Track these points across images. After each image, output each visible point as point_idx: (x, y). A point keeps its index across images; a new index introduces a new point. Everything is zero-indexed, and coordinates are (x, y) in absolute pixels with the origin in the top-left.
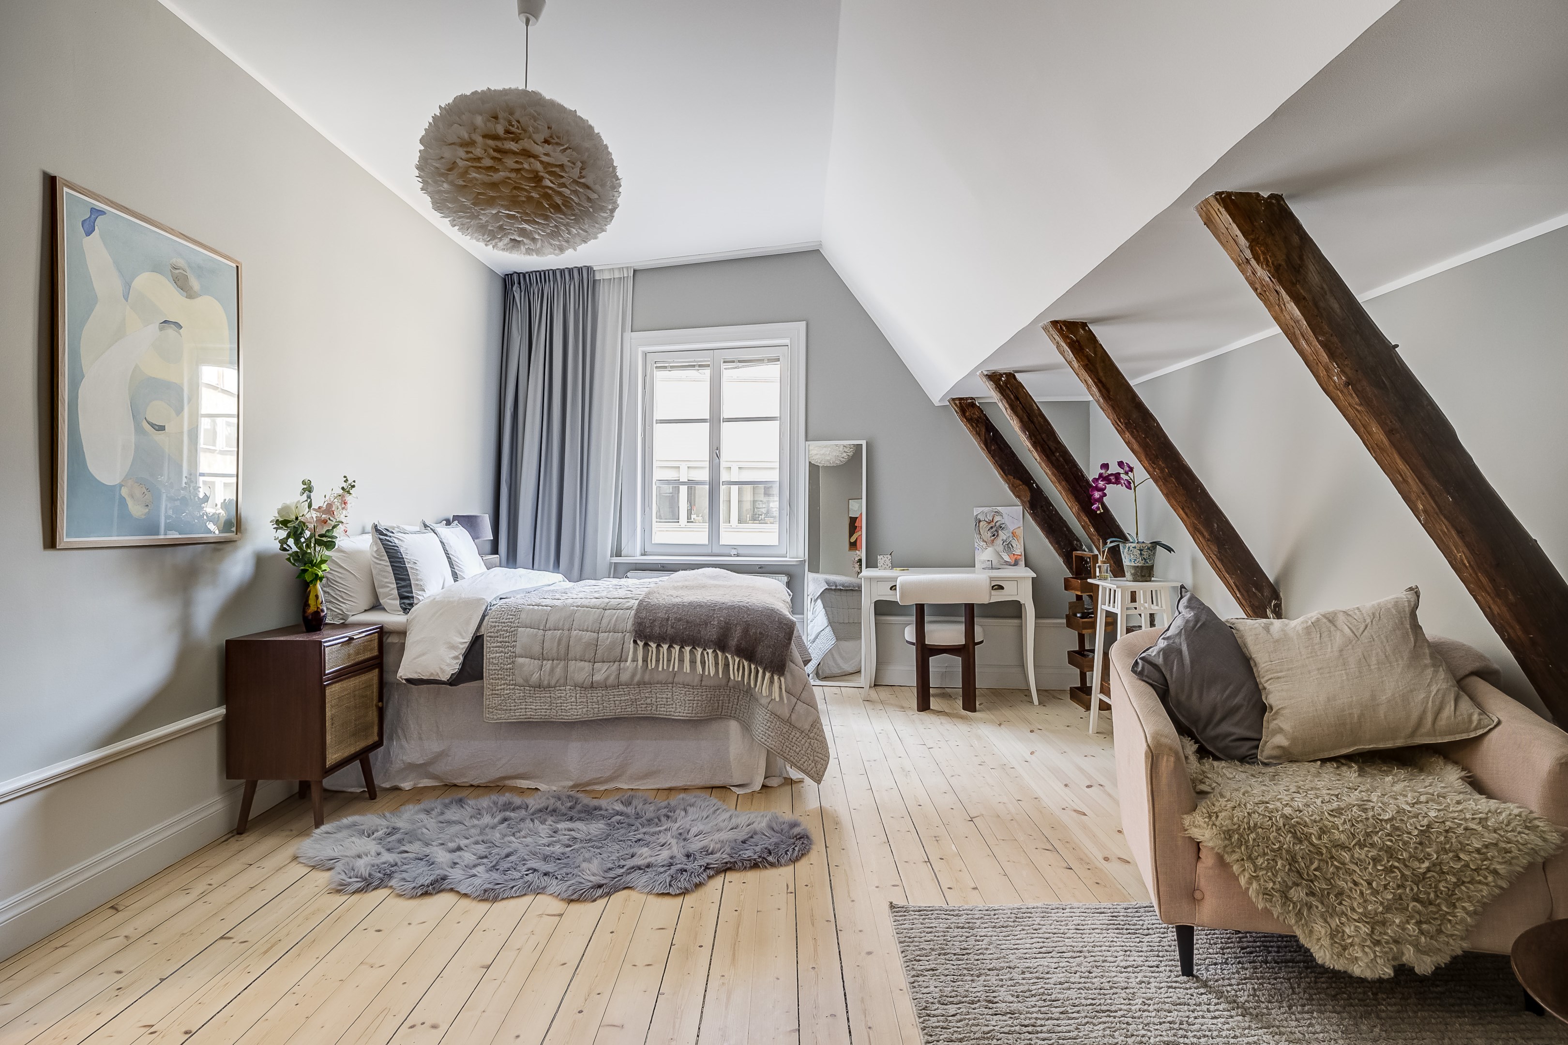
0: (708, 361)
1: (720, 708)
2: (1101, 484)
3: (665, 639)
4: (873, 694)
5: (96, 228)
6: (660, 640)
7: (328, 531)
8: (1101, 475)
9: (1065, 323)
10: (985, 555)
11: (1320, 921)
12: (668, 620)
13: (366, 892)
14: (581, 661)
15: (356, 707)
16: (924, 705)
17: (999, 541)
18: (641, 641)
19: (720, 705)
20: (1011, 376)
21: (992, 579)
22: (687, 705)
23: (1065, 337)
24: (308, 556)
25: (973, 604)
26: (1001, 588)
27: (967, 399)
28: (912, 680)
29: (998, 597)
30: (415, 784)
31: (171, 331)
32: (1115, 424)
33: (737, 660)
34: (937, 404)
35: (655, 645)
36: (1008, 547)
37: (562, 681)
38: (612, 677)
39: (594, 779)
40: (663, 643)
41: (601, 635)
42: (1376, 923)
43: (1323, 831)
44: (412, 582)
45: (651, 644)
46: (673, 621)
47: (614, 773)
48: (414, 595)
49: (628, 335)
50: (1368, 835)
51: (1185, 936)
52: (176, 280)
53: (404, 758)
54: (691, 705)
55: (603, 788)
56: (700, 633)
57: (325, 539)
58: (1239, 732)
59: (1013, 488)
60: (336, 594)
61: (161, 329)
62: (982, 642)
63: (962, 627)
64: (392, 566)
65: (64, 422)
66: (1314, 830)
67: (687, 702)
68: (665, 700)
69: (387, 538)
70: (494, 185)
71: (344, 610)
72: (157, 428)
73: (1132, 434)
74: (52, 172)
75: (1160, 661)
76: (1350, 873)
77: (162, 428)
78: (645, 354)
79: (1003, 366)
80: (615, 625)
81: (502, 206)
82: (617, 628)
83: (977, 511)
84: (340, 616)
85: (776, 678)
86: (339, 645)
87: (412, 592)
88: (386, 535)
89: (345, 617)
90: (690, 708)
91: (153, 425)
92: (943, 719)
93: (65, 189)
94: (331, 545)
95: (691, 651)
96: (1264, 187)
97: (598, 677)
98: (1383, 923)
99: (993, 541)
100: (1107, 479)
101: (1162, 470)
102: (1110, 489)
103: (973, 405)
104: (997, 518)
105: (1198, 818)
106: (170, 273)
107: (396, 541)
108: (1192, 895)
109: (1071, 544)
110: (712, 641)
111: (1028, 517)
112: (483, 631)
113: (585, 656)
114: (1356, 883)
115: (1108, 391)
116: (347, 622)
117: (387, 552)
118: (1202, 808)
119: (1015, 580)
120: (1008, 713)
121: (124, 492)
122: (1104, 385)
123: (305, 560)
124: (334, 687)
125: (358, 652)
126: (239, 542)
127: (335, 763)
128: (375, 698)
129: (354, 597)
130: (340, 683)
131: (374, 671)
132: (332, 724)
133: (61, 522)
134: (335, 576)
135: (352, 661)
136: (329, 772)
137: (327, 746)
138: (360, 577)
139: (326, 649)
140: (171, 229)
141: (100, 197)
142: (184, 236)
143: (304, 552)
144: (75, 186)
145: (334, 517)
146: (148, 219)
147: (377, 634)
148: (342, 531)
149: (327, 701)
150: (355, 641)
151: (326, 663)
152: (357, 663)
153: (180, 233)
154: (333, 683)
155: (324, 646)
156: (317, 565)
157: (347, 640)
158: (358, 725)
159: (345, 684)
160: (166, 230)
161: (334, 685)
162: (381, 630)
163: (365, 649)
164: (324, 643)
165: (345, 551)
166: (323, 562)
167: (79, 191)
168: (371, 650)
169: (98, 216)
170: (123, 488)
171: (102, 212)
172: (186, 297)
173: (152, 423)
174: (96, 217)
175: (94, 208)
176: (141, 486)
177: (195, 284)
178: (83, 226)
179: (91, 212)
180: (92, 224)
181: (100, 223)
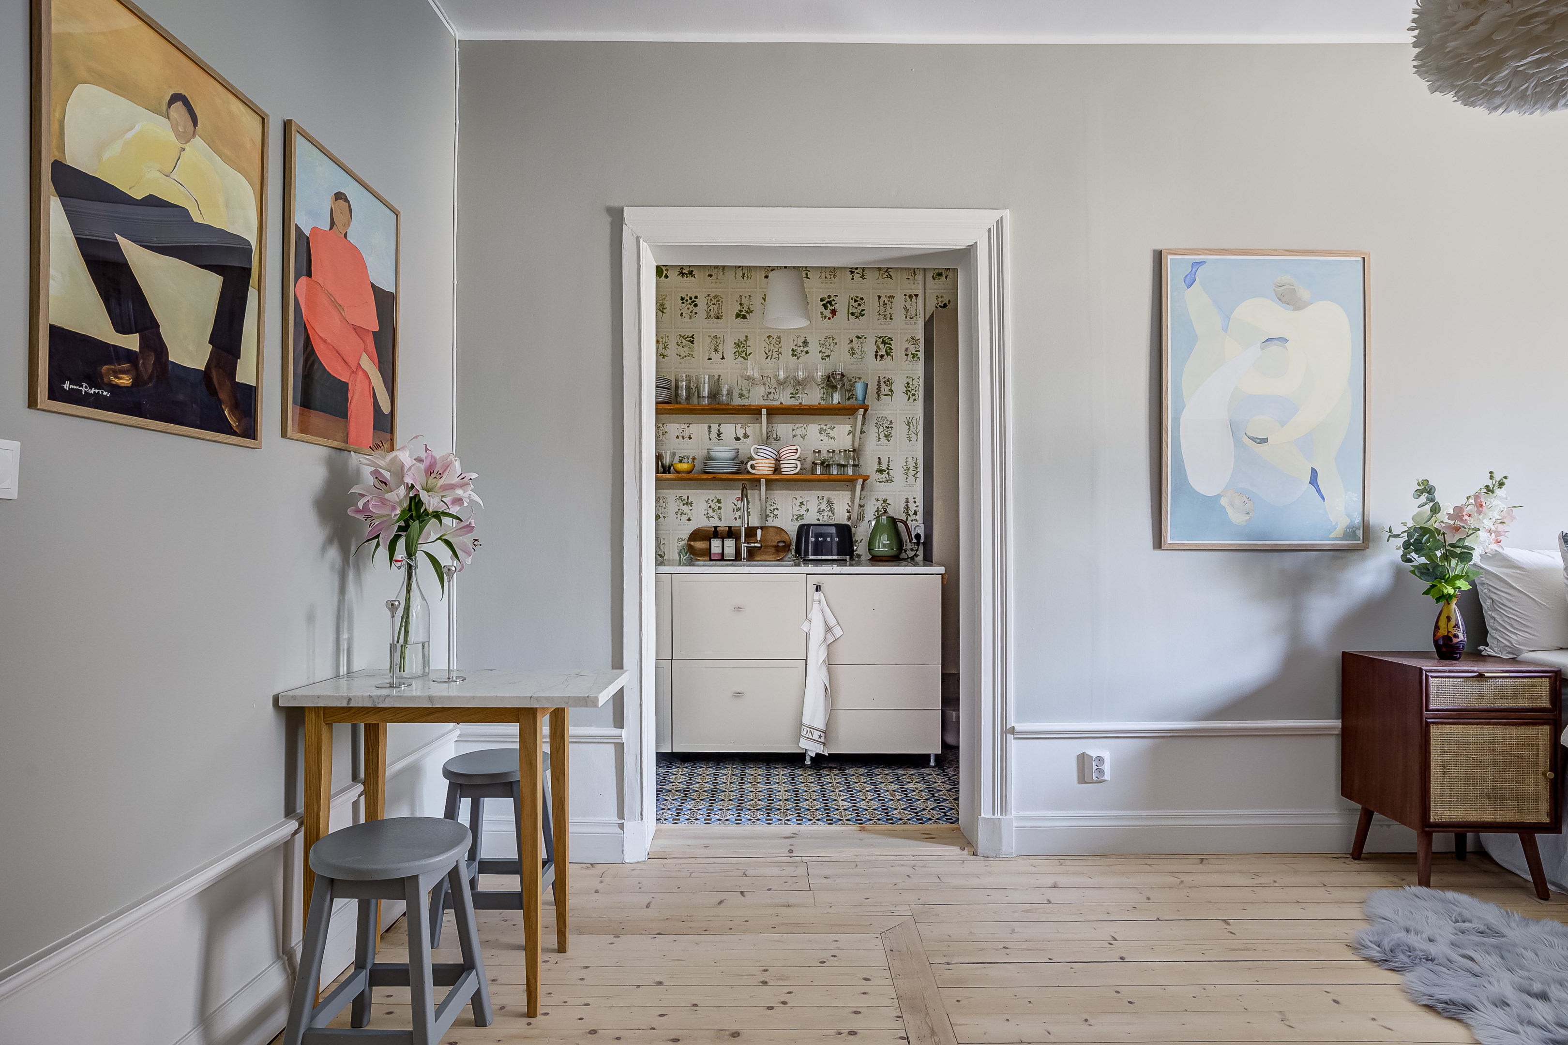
5: (1197, 278)
7: (1460, 540)
13: (1378, 966)
15: (1495, 764)
24: (1440, 569)
31: (1274, 348)
52: (1282, 298)
57: (1458, 551)
60: (1503, 621)
61: (1262, 349)
70: (1487, 40)
71: (1514, 642)
72: (1259, 441)
74: (1160, 247)
77: (1264, 441)
81: (1513, 58)
84: (1509, 650)
86: (1459, 680)
89: (1515, 651)
91: (1253, 439)
93: (1169, 258)
94: (1467, 558)
106: (1273, 292)
116: (1518, 659)
121: (1224, 501)
123: (1437, 574)
124: (1447, 729)
125: (1501, 694)
126: (1367, 550)
127: (1447, 821)
128: (1541, 763)
129: (1532, 628)
130: (1460, 727)
131: (1540, 727)
132: (1444, 773)
133: (1166, 527)
134: (1503, 599)
135: (1485, 704)
136: (1436, 829)
137: (1432, 796)
138: (1546, 603)
139: (1431, 680)
140: (1276, 250)
141: (1202, 250)
142: (1292, 251)
143: (1436, 564)
144: (1178, 250)
145: (1466, 524)
146: (1250, 251)
147: (1548, 679)
148: (1481, 539)
149: (1432, 741)
150: (1498, 679)
151: (1431, 697)
152: (1497, 709)
153: (1287, 251)
154: (1445, 723)
155: (1427, 676)
156: (1450, 581)
157: (1476, 676)
158: (1501, 788)
159: (1472, 730)
160: (1270, 254)
161: (1448, 727)
162: (1556, 676)
163: (1516, 695)
164: (1426, 671)
165: (1523, 568)
166: (1458, 577)
167: (1181, 253)
168: (1532, 698)
169: (1197, 267)
170: (1222, 498)
171: (1203, 263)
172: (1293, 310)
173: (1253, 437)
174: (1196, 269)
175: (1195, 263)
176: (1241, 495)
177: (1304, 294)
178: (1184, 281)
179: (1192, 267)
180: (1193, 276)
181: (1201, 272)
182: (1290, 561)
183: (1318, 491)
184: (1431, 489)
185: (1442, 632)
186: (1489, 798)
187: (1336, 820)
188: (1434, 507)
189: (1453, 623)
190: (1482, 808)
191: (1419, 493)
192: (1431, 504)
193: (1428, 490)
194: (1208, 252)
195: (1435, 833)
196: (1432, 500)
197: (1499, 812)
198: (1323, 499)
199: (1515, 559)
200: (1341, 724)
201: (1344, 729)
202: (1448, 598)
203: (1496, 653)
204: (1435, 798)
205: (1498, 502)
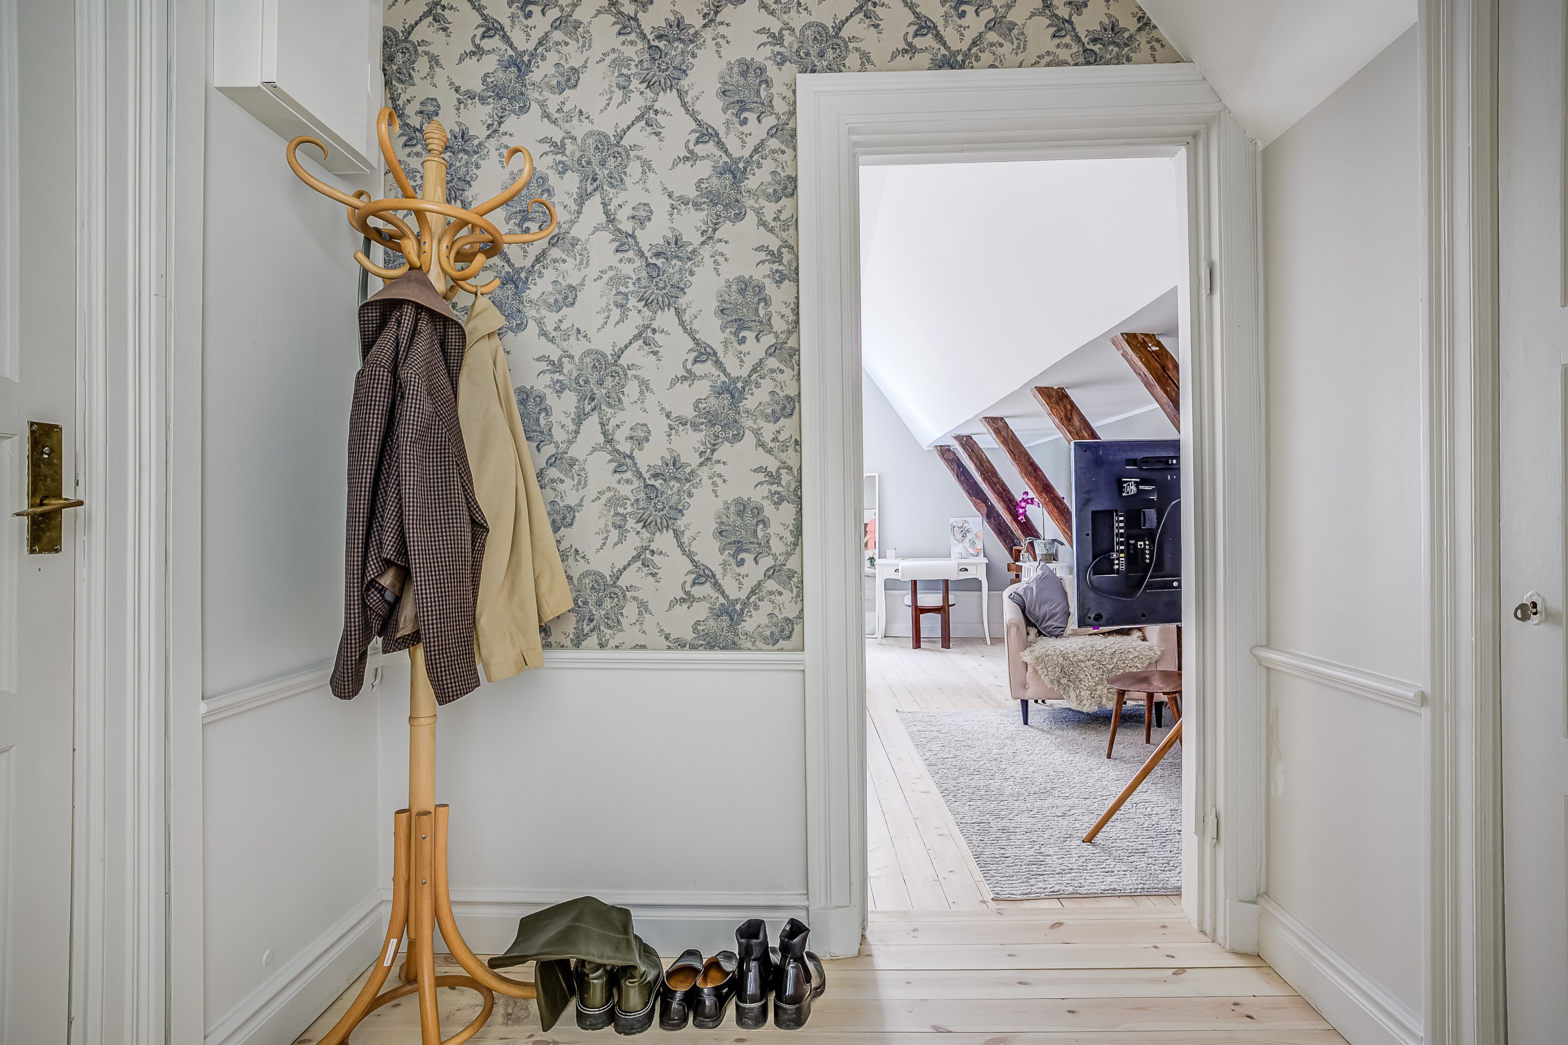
2: (1023, 504)
4: (884, 641)
8: (1023, 499)
9: (991, 418)
10: (957, 549)
11: (1073, 692)
16: (917, 644)
17: (967, 540)
20: (969, 437)
21: (959, 564)
23: (991, 426)
25: (947, 580)
26: (966, 570)
27: (945, 446)
28: (909, 632)
29: (964, 576)
32: (1021, 473)
34: (925, 449)
36: (973, 543)
42: (1092, 690)
43: (1075, 656)
50: (1092, 656)
51: (1025, 703)
58: (1056, 624)
59: (975, 505)
62: (954, 605)
63: (941, 596)
66: (1071, 655)
73: (1028, 479)
75: (1022, 593)
76: (1084, 671)
79: (965, 432)
83: (952, 520)
92: (929, 652)
96: (1056, 386)
98: (1096, 690)
99: (963, 540)
100: (1025, 501)
101: (1045, 500)
102: (1029, 507)
103: (949, 450)
104: (965, 525)
105: (1026, 652)
108: (1024, 686)
109: (1013, 541)
111: (985, 523)
114: (1086, 676)
115: (1014, 455)
118: (1028, 649)
119: (975, 565)
120: (969, 648)
122: (1012, 453)
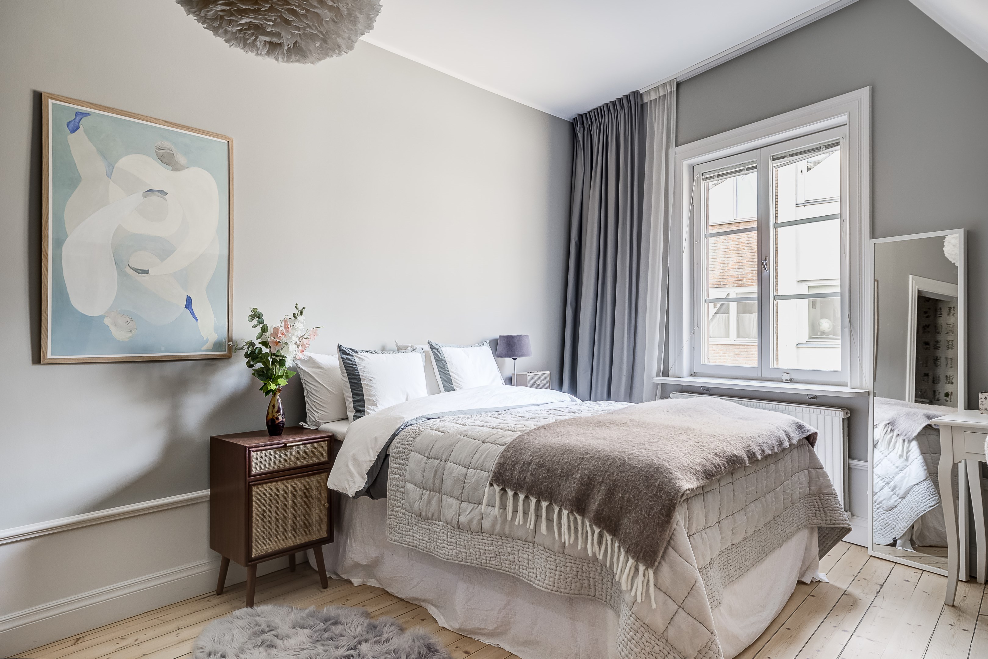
0: (755, 162)
1: (592, 587)
3: (522, 488)
5: (81, 126)
6: (518, 487)
7: (279, 351)
12: (529, 464)
14: (451, 497)
15: (295, 506)
18: (498, 485)
19: (591, 583)
22: (547, 574)
24: (270, 371)
30: (363, 582)
31: (155, 198)
33: (597, 531)
35: (513, 493)
37: (436, 515)
38: (475, 522)
39: (478, 629)
40: (520, 492)
41: (472, 471)
44: (365, 397)
45: (508, 490)
46: (534, 467)
47: (498, 627)
48: (366, 409)
49: (672, 151)
52: (162, 158)
53: (352, 556)
54: (552, 575)
55: (487, 641)
56: (559, 486)
57: (278, 359)
60: (312, 404)
61: (144, 197)
64: (350, 382)
65: (47, 271)
67: (548, 570)
68: (526, 561)
69: (348, 357)
71: (316, 418)
72: (141, 272)
74: (40, 89)
77: (146, 272)
78: (692, 168)
80: (483, 462)
82: (484, 466)
84: (314, 423)
85: (642, 568)
86: (272, 450)
87: (364, 407)
88: (349, 355)
89: (318, 424)
90: (552, 579)
91: (136, 270)
93: (50, 101)
94: (283, 363)
95: (547, 507)
97: (463, 519)
106: (155, 153)
107: (357, 360)
110: (569, 500)
112: (391, 450)
113: (453, 492)
116: (318, 429)
117: (346, 370)
121: (107, 321)
123: (268, 375)
124: (264, 487)
125: (298, 457)
126: (232, 359)
127: (265, 554)
128: (323, 499)
129: (326, 408)
130: (273, 484)
131: (322, 475)
132: (262, 519)
133: (46, 344)
134: (312, 389)
135: (290, 465)
136: (259, 561)
137: (254, 538)
138: (332, 389)
139: (253, 454)
140: (157, 119)
141: (86, 103)
142: (171, 124)
143: (268, 368)
144: (58, 96)
145: (280, 339)
146: (133, 115)
147: (326, 442)
148: (291, 349)
149: (254, 498)
150: (295, 447)
151: (253, 466)
152: (296, 467)
153: (166, 122)
154: (263, 484)
155: (249, 451)
156: (275, 380)
157: (283, 446)
158: (299, 521)
159: (280, 485)
160: (152, 121)
161: (264, 485)
162: (331, 439)
163: (308, 455)
164: (249, 448)
165: (323, 368)
166: (280, 377)
167: (64, 101)
168: (317, 456)
169: (81, 117)
170: (106, 318)
171: (87, 114)
172: (172, 170)
173: (135, 268)
174: (80, 118)
175: (79, 112)
176: (125, 316)
177: (181, 159)
178: (67, 126)
179: (76, 115)
180: (77, 124)
181: (84, 121)
182: (170, 369)
183: (193, 313)
184: (259, 315)
185: (270, 416)
186: (292, 530)
187: (206, 568)
188: (263, 328)
189: (276, 409)
190: (288, 538)
191: (252, 317)
192: (261, 325)
193: (258, 315)
194: (92, 106)
195: (259, 564)
196: (261, 323)
197: (298, 538)
198: (197, 320)
199: (319, 362)
200: (209, 492)
201: (212, 495)
202: (274, 392)
203: (309, 426)
204: (256, 539)
205: (301, 324)
